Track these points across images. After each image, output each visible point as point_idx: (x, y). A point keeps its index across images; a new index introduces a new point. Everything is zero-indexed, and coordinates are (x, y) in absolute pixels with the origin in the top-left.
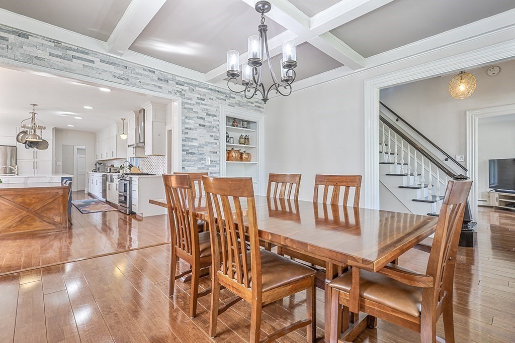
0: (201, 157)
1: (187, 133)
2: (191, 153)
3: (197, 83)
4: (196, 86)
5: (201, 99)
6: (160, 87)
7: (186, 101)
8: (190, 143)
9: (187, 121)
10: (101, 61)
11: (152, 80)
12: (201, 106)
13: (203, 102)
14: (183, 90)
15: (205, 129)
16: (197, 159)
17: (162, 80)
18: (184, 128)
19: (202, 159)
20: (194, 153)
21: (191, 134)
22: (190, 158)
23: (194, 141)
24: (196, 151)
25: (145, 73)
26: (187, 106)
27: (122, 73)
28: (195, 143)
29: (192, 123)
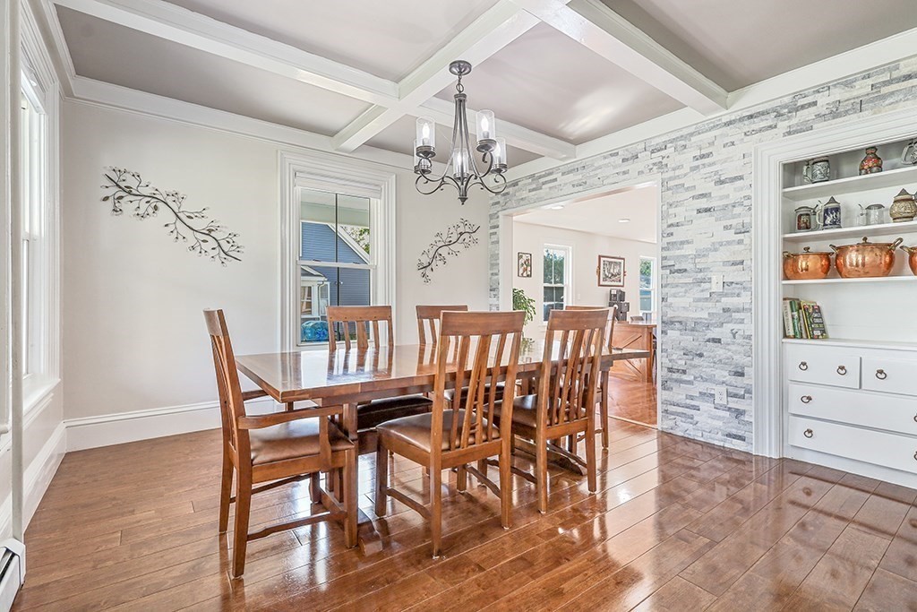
0: (700, 275)
1: (672, 234)
2: (679, 271)
3: (692, 129)
4: (692, 134)
5: (703, 157)
6: (624, 173)
7: (671, 174)
8: (678, 252)
9: (672, 211)
10: (563, 174)
11: (615, 167)
12: (703, 171)
13: (706, 161)
14: (663, 158)
15: (711, 216)
16: (690, 280)
17: (627, 160)
18: (665, 226)
19: (703, 281)
20: (685, 270)
21: (680, 234)
22: (676, 281)
23: (685, 246)
24: (689, 266)
25: (607, 161)
26: (671, 184)
27: (580, 177)
28: (688, 250)
29: (680, 213)
